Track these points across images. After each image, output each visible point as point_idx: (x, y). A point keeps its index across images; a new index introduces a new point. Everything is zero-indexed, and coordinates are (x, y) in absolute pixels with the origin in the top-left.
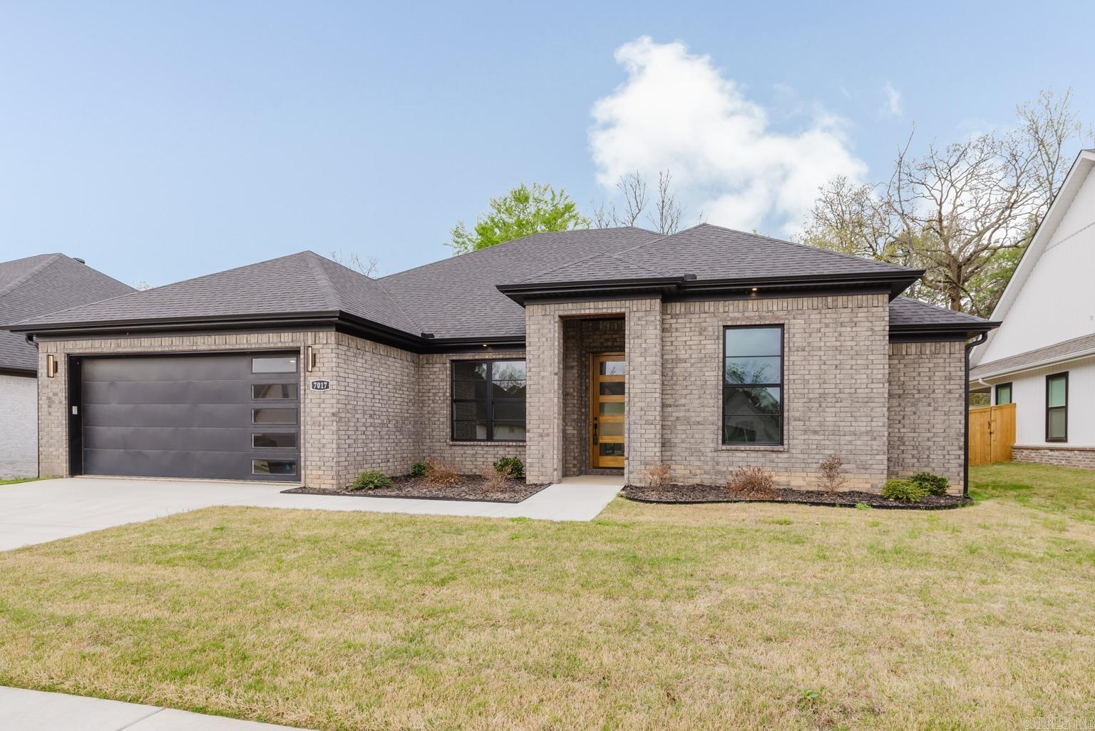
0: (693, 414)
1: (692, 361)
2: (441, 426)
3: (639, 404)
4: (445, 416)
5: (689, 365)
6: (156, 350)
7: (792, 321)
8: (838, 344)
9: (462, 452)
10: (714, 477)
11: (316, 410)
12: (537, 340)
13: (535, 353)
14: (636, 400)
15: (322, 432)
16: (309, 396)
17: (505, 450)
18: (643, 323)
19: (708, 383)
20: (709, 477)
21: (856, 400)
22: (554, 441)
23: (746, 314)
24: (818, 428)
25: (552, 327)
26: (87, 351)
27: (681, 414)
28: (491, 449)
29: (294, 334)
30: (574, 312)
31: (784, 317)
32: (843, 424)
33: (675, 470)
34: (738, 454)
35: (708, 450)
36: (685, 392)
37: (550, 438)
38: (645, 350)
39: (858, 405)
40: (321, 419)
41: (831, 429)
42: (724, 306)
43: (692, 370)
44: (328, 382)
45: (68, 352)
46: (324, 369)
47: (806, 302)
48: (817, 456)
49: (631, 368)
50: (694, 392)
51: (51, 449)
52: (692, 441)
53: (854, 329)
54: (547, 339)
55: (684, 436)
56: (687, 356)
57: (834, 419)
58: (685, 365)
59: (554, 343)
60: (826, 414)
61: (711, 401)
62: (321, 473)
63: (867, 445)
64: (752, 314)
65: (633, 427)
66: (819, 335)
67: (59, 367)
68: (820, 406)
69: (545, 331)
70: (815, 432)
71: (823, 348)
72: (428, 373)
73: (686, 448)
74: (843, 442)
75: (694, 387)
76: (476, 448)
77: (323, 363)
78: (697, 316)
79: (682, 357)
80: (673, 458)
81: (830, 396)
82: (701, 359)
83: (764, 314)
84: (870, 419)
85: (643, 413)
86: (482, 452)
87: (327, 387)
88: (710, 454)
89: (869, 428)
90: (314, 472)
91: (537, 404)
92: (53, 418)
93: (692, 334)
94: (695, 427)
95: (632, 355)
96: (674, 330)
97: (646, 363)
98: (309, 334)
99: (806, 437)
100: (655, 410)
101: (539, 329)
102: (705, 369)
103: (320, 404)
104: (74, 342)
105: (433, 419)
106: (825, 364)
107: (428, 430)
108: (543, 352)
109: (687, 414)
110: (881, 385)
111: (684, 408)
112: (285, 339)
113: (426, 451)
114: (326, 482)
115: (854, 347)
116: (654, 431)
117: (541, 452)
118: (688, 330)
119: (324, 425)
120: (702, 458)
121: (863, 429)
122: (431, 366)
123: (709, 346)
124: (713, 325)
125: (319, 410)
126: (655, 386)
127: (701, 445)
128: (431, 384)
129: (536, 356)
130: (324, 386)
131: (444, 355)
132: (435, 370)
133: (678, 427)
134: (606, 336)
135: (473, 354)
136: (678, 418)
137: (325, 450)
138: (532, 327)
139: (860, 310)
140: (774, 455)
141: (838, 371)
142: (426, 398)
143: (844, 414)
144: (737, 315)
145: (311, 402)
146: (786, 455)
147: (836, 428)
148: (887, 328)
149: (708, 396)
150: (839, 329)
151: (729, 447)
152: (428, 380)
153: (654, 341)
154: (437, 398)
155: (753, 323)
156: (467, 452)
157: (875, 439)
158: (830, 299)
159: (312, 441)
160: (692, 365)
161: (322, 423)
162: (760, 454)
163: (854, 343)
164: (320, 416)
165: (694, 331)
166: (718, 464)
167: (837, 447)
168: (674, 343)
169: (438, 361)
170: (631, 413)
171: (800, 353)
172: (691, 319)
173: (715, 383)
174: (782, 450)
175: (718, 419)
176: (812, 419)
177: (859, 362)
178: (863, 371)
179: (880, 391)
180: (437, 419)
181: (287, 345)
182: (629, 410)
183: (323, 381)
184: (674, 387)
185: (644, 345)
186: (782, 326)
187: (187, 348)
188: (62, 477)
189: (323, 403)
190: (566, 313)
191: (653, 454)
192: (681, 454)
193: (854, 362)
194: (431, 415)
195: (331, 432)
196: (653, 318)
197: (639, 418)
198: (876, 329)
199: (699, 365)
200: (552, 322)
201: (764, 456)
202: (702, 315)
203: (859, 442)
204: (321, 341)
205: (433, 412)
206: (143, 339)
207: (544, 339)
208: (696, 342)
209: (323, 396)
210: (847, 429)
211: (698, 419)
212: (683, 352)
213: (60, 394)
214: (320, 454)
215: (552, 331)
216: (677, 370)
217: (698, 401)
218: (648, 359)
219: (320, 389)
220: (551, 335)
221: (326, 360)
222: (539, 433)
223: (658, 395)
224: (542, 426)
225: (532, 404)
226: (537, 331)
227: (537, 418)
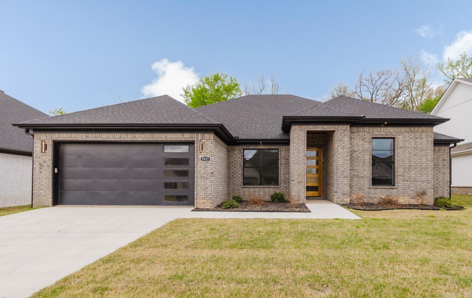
0: (360, 173)
1: (360, 151)
2: (238, 179)
3: (341, 169)
4: (240, 174)
5: (358, 153)
6: (111, 139)
7: (398, 136)
8: (415, 146)
9: (248, 190)
10: (368, 199)
11: (203, 171)
12: (297, 141)
13: (296, 146)
14: (340, 167)
15: (206, 181)
16: (199, 164)
17: (269, 189)
18: (343, 135)
19: (366, 161)
20: (366, 199)
21: (422, 168)
22: (304, 185)
23: (381, 133)
24: (408, 179)
25: (304, 135)
26: (67, 139)
27: (355, 173)
28: (262, 189)
29: (192, 134)
30: (313, 129)
31: (395, 135)
32: (417, 177)
33: (353, 197)
34: (378, 190)
35: (366, 188)
36: (357, 164)
37: (303, 184)
38: (344, 146)
39: (423, 170)
40: (206, 175)
41: (413, 179)
42: (372, 129)
43: (360, 155)
44: (209, 158)
45: (55, 139)
46: (207, 151)
47: (403, 129)
48: (408, 190)
49: (338, 154)
50: (360, 164)
51: (41, 192)
52: (360, 184)
53: (421, 140)
54: (302, 141)
55: (356, 183)
56: (358, 149)
57: (414, 175)
58: (357, 153)
59: (305, 142)
60: (411, 174)
61: (367, 168)
62: (205, 201)
63: (426, 186)
64: (383, 133)
65: (339, 179)
66: (409, 142)
67: (48, 147)
68: (409, 170)
69: (301, 137)
70: (407, 181)
71: (410, 148)
72: (232, 154)
73: (357, 188)
74: (417, 185)
75: (360, 162)
76: (255, 189)
77: (207, 149)
78: (362, 133)
79: (356, 149)
80: (352, 192)
81: (413, 166)
82: (363, 151)
83: (388, 133)
84: (427, 176)
85: (343, 173)
86: (257, 190)
87: (209, 160)
88: (367, 190)
89: (427, 179)
90: (201, 201)
91: (297, 169)
92: (42, 175)
93: (359, 140)
94: (361, 179)
95: (338, 148)
96: (352, 138)
97: (343, 152)
98: (200, 134)
99: (404, 183)
100: (348, 172)
101: (298, 136)
102: (365, 155)
103: (205, 168)
104: (59, 134)
105: (235, 175)
106: (410, 154)
107: (232, 180)
108: (300, 146)
109: (358, 174)
110: (431, 162)
111: (356, 171)
112: (187, 137)
113: (231, 190)
114: (208, 205)
115: (421, 148)
116: (347, 181)
118: (358, 138)
119: (207, 178)
120: (364, 192)
121: (425, 179)
122: (234, 151)
123: (366, 146)
124: (368, 136)
125: (205, 171)
126: (348, 161)
127: (363, 186)
128: (234, 159)
129: (297, 148)
130: (207, 159)
131: (240, 146)
132: (235, 153)
133: (354, 179)
135: (254, 146)
136: (354, 175)
137: (207, 190)
138: (295, 135)
139: (424, 133)
140: (392, 190)
141: (415, 157)
142: (231, 166)
143: (417, 174)
144: (377, 133)
145: (200, 167)
146: (396, 190)
147: (415, 179)
148: (433, 140)
149: (366, 166)
150: (416, 140)
151: (375, 187)
152: (232, 158)
153: (347, 143)
154: (237, 166)
155: (384, 137)
156: (251, 190)
157: (429, 183)
158: (412, 128)
159: (200, 186)
160: (360, 153)
161: (206, 177)
162: (386, 190)
163: (421, 146)
164: (205, 173)
165: (360, 139)
166: (370, 194)
167: (415, 187)
168: (352, 144)
169: (237, 149)
170: (338, 173)
171: (401, 149)
172: (359, 134)
173: (369, 161)
174: (395, 188)
175: (370, 176)
176: (406, 175)
177: (423, 153)
178: (425, 157)
179: (431, 164)
180: (236, 175)
181: (188, 139)
182: (337, 172)
183: (207, 157)
184: (352, 162)
185: (343, 144)
186: (394, 138)
187: (130, 139)
188: (49, 206)
189: (207, 167)
190: (310, 130)
191: (347, 190)
192: (355, 190)
193: (421, 153)
194: (233, 174)
195: (211, 181)
196: (347, 133)
197: (341, 175)
198: (429, 140)
199: (362, 153)
200: (304, 133)
201: (388, 191)
202: (364, 133)
203: (423, 185)
204: (206, 138)
205: (234, 172)
206: (103, 134)
207: (300, 141)
208: (361, 144)
209: (206, 164)
210: (419, 179)
211: (362, 175)
212: (356, 148)
213: (48, 162)
214: (205, 192)
215: (304, 137)
216: (353, 155)
217: (362, 168)
218: (345, 150)
219: (205, 161)
220: (304, 139)
221: (208, 147)
222: (298, 181)
223: (349, 165)
224: (299, 179)
225: (295, 169)
226: (297, 137)
227: (297, 175)
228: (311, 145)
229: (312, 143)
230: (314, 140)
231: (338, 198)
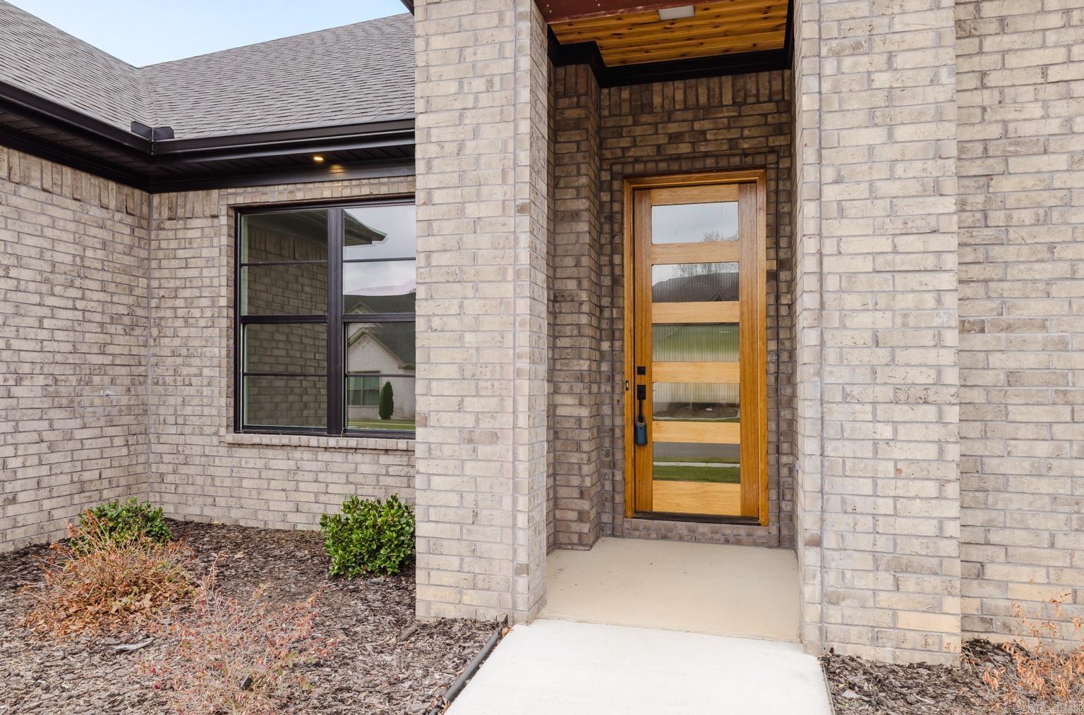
2: (206, 391)
3: (865, 319)
4: (215, 362)
5: (1061, 162)
9: (260, 463)
12: (453, 87)
13: (448, 135)
14: (852, 301)
22: (515, 459)
25: (506, 35)
27: (1029, 360)
28: (338, 457)
33: (1004, 585)
36: (1044, 271)
37: (502, 449)
38: (889, 98)
49: (829, 174)
54: (490, 83)
55: (1043, 449)
56: (1053, 126)
58: (1043, 162)
65: (838, 413)
69: (485, 53)
72: (173, 245)
73: (1054, 498)
76: (297, 454)
79: (1028, 129)
80: (995, 537)
85: (882, 354)
86: (314, 466)
91: (454, 323)
95: (831, 121)
96: (993, 27)
97: (890, 152)
100: (939, 344)
101: (461, 49)
105: (185, 371)
107: (171, 400)
108: (476, 133)
109: (1058, 361)
111: (1040, 336)
113: (166, 458)
116: (936, 432)
117: (469, 498)
122: (180, 224)
126: (936, 243)
128: (181, 273)
129: (451, 148)
131: (215, 193)
132: (190, 234)
133: (1016, 413)
134: (673, 128)
135: (290, 187)
136: (1012, 377)
138: (437, 42)
142: (169, 313)
152: (174, 263)
153: (929, 58)
154: (196, 313)
156: (273, 464)
168: (992, 80)
169: (198, 210)
170: (831, 355)
180: (194, 370)
182: (822, 343)
184: (996, 252)
185: (882, 80)
191: (929, 528)
192: (1032, 523)
194: (179, 360)
197: (863, 375)
200: (509, 17)
205: (184, 351)
207: (479, 84)
212: (1037, 111)
215: (509, 50)
216: (1005, 185)
218: (902, 133)
220: (507, 66)
222: (461, 429)
223: (947, 281)
224: (472, 404)
225: (436, 322)
226: (454, 55)
227: (453, 372)
228: (679, 158)
229: (684, 148)
230: (697, 126)
231: (831, 599)
